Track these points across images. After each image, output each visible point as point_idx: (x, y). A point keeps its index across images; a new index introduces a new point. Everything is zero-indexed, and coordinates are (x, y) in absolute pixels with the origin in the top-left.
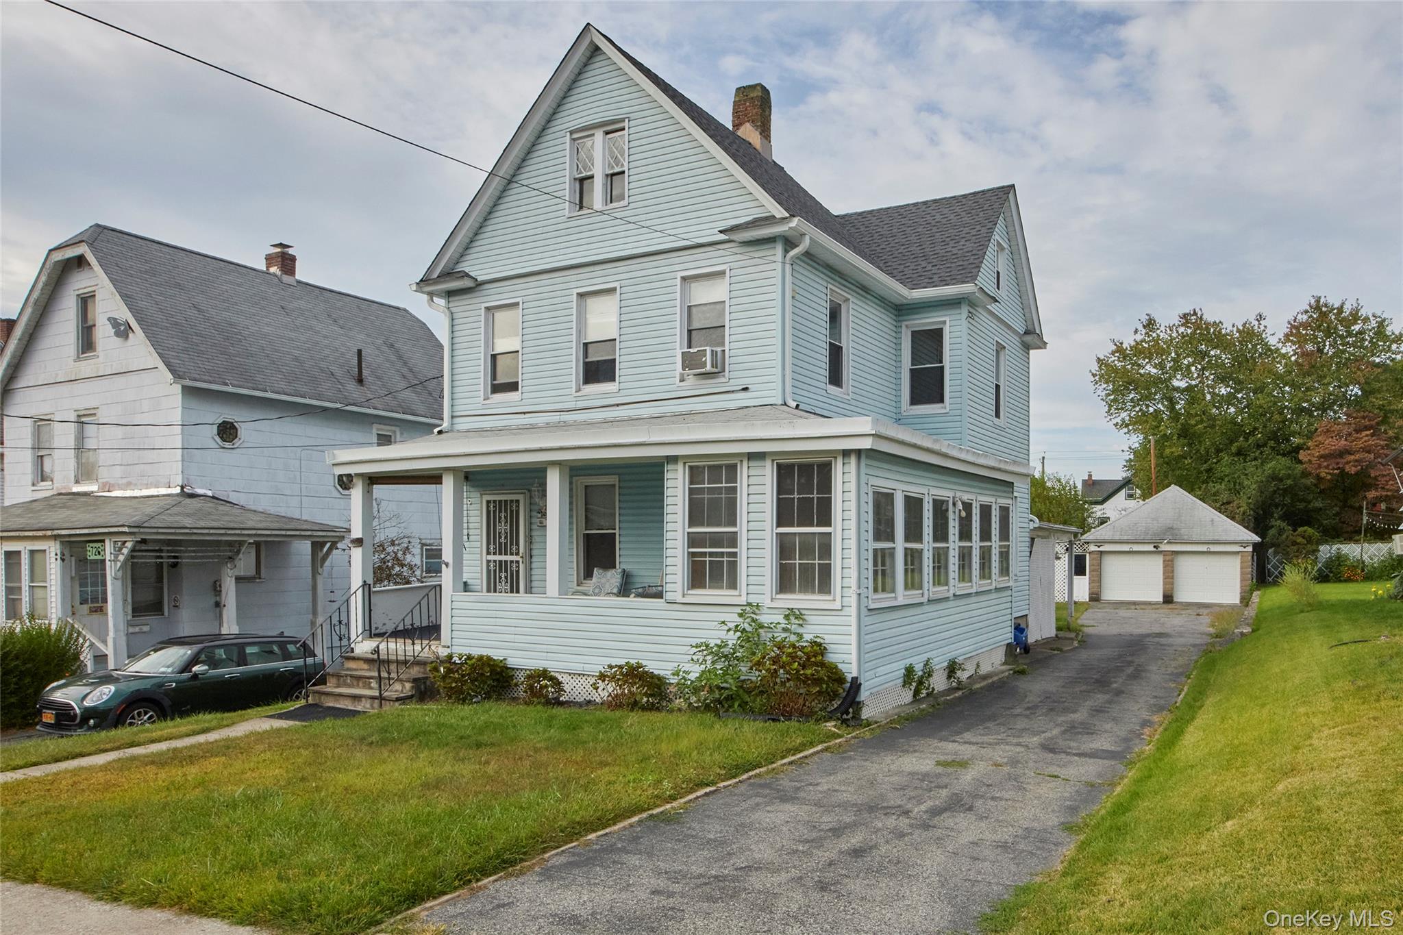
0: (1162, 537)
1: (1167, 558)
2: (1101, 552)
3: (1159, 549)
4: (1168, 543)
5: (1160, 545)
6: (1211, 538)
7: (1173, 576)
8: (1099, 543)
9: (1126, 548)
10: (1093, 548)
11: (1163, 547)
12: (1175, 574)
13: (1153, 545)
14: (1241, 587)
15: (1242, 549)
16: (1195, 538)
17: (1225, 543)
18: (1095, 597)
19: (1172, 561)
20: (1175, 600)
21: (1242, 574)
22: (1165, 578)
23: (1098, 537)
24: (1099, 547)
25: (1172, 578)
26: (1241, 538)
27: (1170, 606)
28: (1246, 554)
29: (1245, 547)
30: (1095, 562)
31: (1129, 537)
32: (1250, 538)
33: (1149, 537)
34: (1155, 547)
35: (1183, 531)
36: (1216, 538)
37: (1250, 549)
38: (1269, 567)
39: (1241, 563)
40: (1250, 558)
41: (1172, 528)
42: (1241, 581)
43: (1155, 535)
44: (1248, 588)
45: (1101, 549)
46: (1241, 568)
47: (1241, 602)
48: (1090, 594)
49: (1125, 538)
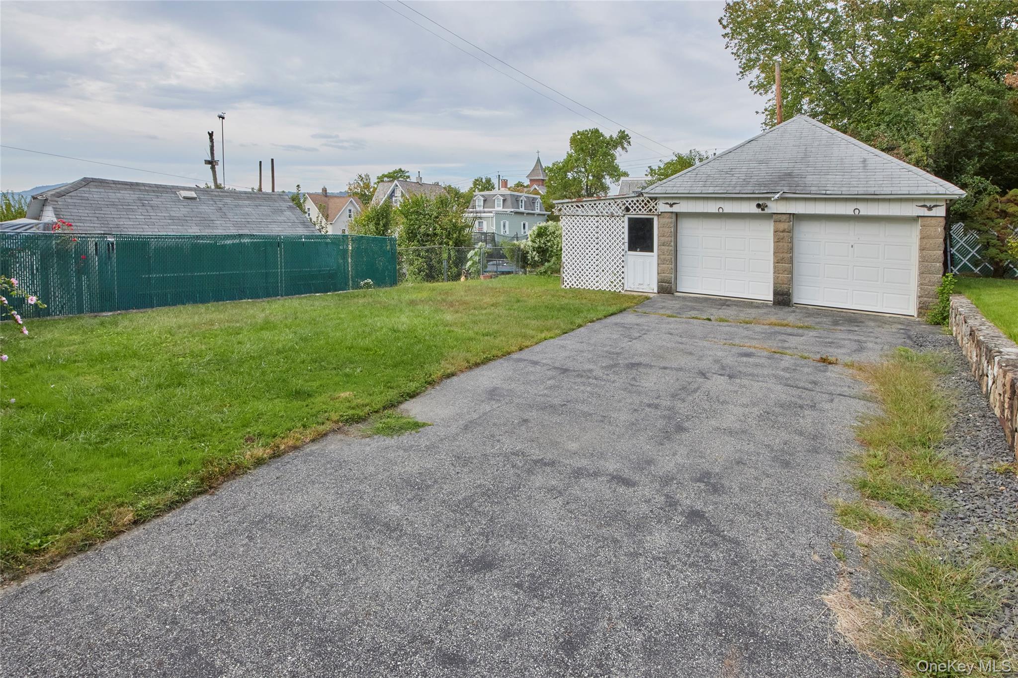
0: (772, 188)
1: (782, 226)
2: (677, 215)
3: (767, 211)
4: (782, 199)
5: (769, 203)
6: (861, 190)
7: (792, 258)
8: (673, 199)
9: (712, 207)
10: (662, 207)
11: (774, 207)
12: (796, 254)
13: (755, 204)
14: (921, 285)
15: (924, 212)
16: (832, 190)
17: (890, 200)
18: (667, 288)
19: (790, 231)
20: (796, 299)
21: (923, 260)
22: (777, 262)
23: (669, 190)
24: (671, 205)
25: (791, 261)
26: (922, 190)
27: (787, 309)
28: (933, 221)
29: (930, 209)
30: (666, 230)
31: (717, 190)
32: (941, 190)
33: (749, 189)
34: (759, 206)
35: (810, 179)
36: (871, 190)
37: (941, 211)
38: (953, 251)
39: (922, 238)
40: (940, 230)
41: (790, 175)
42: (921, 273)
43: (760, 185)
44: (937, 289)
45: (676, 209)
46: (922, 249)
47: (920, 314)
48: (660, 281)
49: (711, 190)
